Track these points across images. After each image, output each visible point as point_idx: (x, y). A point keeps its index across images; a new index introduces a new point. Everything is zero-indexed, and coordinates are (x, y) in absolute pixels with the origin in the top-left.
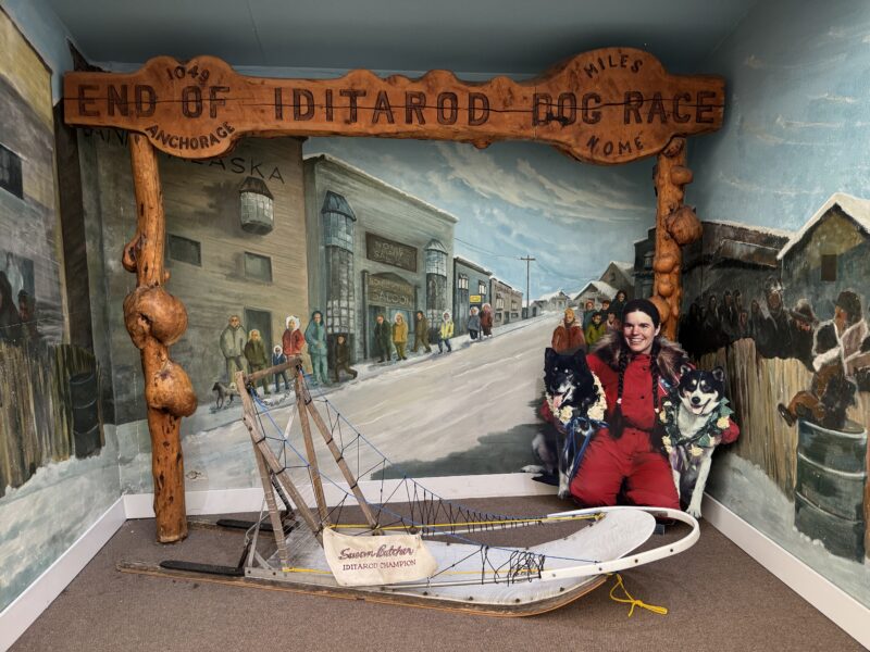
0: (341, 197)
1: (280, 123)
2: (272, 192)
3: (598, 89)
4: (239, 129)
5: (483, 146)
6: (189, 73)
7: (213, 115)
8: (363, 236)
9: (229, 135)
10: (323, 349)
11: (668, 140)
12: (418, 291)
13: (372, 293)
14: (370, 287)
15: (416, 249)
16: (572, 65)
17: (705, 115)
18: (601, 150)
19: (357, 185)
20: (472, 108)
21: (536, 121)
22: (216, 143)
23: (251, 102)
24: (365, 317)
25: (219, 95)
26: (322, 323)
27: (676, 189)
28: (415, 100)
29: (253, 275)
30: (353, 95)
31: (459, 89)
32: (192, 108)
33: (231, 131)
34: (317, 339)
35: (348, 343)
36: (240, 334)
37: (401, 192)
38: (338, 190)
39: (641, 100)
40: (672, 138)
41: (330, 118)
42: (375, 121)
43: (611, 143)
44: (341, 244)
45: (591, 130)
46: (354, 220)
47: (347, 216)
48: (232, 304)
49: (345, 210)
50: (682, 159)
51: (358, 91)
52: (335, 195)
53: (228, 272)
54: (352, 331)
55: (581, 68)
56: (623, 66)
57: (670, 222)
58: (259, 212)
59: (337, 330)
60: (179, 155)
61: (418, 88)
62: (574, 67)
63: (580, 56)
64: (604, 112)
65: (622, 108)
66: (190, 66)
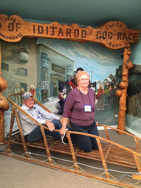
0: (46, 54)
1: (34, 34)
2: (28, 52)
3: (112, 31)
4: (24, 35)
5: (84, 43)
6: (10, 19)
7: (17, 31)
8: (52, 65)
9: (21, 36)
10: (40, 94)
11: (127, 44)
12: (65, 79)
13: (53, 79)
14: (53, 78)
15: (65, 68)
16: (106, 25)
17: (135, 39)
18: (112, 46)
19: (50, 51)
20: (82, 34)
21: (97, 38)
22: (17, 38)
23: (27, 28)
24: (51, 85)
25: (18, 26)
26: (40, 87)
27: (128, 56)
28: (69, 31)
29: (23, 74)
30: (53, 28)
31: (79, 28)
32: (11, 29)
33: (21, 35)
34: (39, 91)
35: (47, 92)
36: (19, 89)
37: (61, 54)
38: (45, 52)
39: (121, 34)
40: (128, 44)
41: (47, 34)
42: (59, 35)
43: (114, 44)
44: (46, 66)
45: (110, 41)
46: (49, 60)
47: (47, 59)
48: (17, 81)
49: (47, 58)
50: (129, 49)
51: (54, 27)
52: (45, 54)
53: (16, 73)
54: (48, 89)
55: (108, 25)
56: (118, 26)
57: (127, 64)
58: (25, 57)
59: (44, 89)
60: (7, 41)
61: (69, 28)
62: (107, 25)
63: (108, 22)
64: (113, 36)
65: (117, 36)
66: (11, 17)
